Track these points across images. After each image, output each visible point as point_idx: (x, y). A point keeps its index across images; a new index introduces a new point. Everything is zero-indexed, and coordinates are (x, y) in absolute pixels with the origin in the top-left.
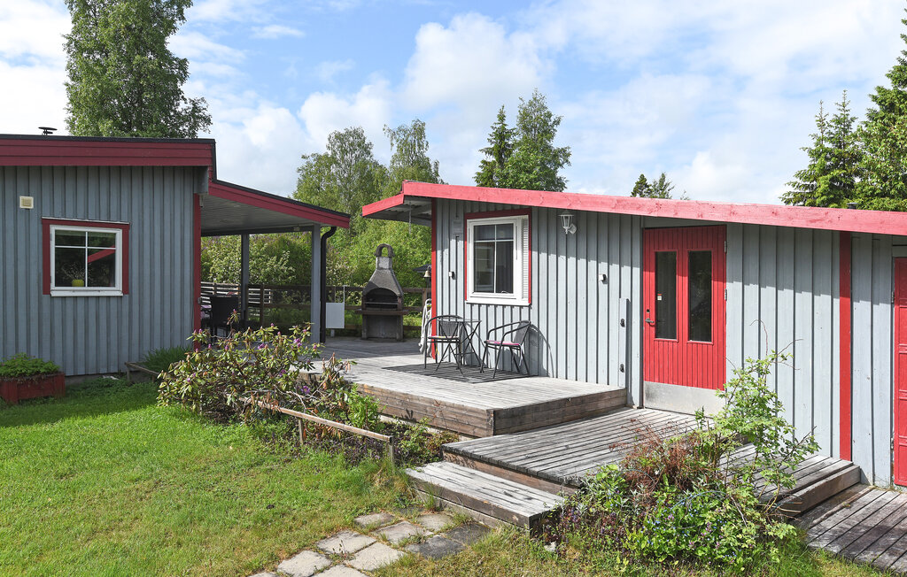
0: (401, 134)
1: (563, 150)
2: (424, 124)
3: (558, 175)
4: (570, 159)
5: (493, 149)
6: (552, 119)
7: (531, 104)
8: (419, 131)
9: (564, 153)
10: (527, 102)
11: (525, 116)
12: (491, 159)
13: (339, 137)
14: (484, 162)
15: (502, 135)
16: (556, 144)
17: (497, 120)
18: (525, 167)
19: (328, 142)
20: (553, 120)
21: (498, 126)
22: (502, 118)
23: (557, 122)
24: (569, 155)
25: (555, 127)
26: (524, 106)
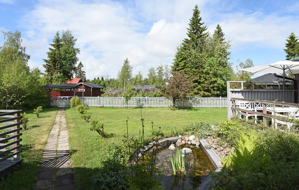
0: (10, 34)
1: (78, 49)
2: (20, 33)
3: (76, 57)
4: (80, 52)
6: (74, 39)
7: (66, 32)
8: (18, 35)
11: (64, 36)
14: (50, 49)
15: (58, 41)
16: (75, 47)
17: (56, 35)
21: (57, 37)
22: (58, 34)
23: (76, 40)
25: (75, 42)
26: (64, 33)
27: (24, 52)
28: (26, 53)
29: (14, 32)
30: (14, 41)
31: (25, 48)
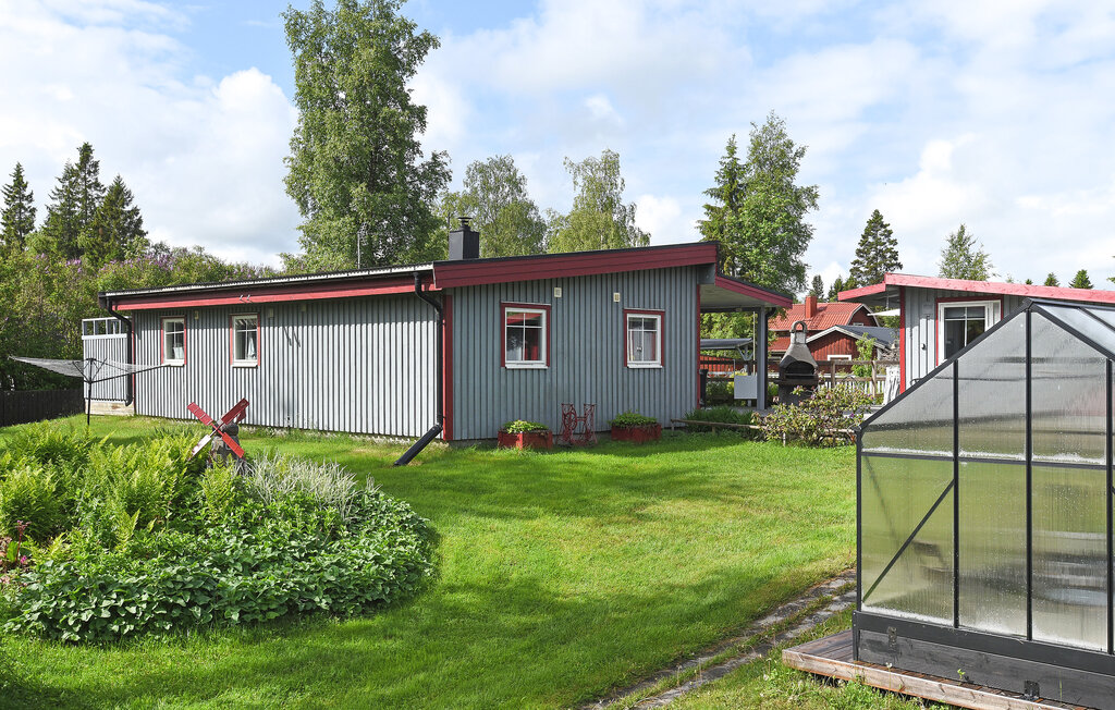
0: (588, 168)
1: (809, 190)
2: (617, 156)
3: (802, 222)
4: (817, 201)
5: (721, 190)
6: (794, 150)
7: (765, 130)
8: (611, 165)
9: (811, 194)
10: (760, 128)
11: (757, 145)
12: (721, 204)
13: (482, 170)
14: (709, 207)
15: (732, 172)
16: (799, 181)
17: (726, 154)
18: (765, 213)
19: (466, 177)
20: (794, 152)
21: (727, 161)
22: (732, 150)
23: (800, 154)
24: (816, 196)
25: (797, 160)
26: (757, 133)
27: (630, 224)
28: (636, 225)
29: (598, 157)
30: (601, 188)
31: (633, 209)
